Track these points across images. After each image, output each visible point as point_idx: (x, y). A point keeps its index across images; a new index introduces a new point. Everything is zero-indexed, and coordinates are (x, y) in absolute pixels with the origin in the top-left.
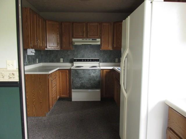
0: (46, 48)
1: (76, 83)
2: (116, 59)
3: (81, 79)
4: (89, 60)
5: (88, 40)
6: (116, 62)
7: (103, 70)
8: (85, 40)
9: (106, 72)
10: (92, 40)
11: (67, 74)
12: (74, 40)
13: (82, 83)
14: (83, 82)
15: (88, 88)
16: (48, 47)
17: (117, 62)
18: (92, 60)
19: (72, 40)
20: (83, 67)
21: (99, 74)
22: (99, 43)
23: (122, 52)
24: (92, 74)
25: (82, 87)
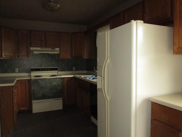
0: (2, 57)
1: (37, 93)
2: (73, 67)
3: (42, 89)
4: (48, 70)
5: (47, 49)
6: (73, 70)
7: (64, 78)
8: (44, 49)
9: (67, 80)
10: (51, 49)
11: (27, 84)
12: (32, 48)
13: (43, 92)
14: (45, 91)
15: (49, 98)
16: (3, 56)
17: (75, 70)
18: (51, 70)
19: (30, 48)
20: (42, 76)
21: (61, 82)
22: (58, 53)
23: (98, 61)
24: (54, 83)
25: (44, 97)
